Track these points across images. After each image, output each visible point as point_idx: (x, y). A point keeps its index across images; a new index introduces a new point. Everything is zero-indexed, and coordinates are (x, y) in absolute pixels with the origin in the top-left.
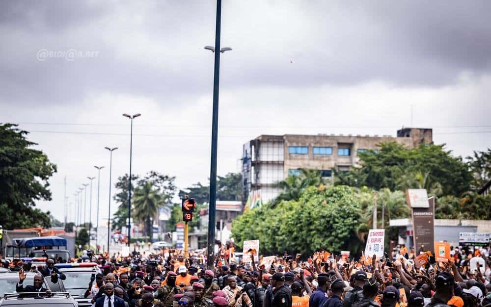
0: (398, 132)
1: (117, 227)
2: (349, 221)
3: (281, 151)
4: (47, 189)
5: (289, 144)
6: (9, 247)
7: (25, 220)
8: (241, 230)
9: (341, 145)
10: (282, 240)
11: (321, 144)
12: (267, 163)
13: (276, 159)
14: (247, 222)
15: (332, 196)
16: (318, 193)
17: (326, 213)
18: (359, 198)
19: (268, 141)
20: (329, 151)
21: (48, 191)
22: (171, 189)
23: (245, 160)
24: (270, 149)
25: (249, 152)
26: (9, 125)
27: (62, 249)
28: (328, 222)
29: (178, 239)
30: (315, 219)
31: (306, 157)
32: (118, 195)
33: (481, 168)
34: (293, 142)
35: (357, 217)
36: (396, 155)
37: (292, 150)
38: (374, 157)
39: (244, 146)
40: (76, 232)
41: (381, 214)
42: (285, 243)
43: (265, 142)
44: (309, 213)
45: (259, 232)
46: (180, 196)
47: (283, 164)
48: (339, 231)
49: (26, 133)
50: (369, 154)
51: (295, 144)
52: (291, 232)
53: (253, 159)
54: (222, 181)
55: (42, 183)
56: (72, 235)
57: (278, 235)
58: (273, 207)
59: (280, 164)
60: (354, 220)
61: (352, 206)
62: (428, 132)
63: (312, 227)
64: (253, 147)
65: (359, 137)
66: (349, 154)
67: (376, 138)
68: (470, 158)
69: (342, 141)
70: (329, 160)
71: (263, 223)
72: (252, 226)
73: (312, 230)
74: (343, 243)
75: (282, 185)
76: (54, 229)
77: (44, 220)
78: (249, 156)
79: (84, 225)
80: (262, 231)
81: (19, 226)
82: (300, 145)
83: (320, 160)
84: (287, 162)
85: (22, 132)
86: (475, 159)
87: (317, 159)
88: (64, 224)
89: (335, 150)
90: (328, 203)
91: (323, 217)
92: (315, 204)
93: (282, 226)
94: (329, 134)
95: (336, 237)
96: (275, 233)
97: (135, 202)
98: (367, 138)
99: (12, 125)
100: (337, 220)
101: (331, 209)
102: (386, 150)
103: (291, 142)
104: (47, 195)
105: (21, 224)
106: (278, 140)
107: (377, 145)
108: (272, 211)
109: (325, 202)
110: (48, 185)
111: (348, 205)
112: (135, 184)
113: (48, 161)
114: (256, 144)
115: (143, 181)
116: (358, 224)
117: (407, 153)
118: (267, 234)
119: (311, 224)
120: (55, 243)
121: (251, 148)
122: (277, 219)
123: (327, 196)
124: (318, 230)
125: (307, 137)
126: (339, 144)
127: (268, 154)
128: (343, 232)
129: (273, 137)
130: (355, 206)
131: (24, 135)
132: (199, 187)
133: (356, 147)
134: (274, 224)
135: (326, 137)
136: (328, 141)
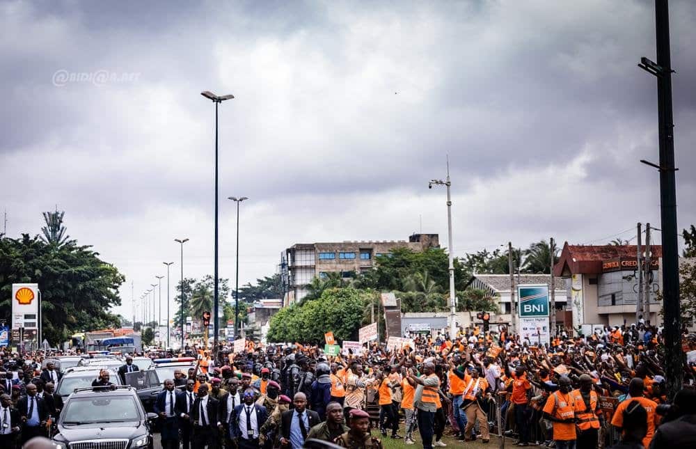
0: (410, 237)
1: (179, 325)
2: (355, 315)
3: (313, 257)
4: (118, 295)
5: (319, 251)
6: (90, 345)
7: (100, 323)
8: (277, 325)
9: (362, 250)
10: (306, 333)
11: (345, 250)
12: (301, 267)
13: (308, 264)
14: (281, 318)
15: (342, 296)
16: (332, 294)
17: (337, 310)
18: (363, 298)
19: (301, 250)
20: (352, 256)
21: (118, 297)
22: (225, 290)
23: (283, 265)
24: (304, 256)
25: (286, 258)
26: (86, 247)
27: (130, 345)
28: (339, 317)
29: (229, 334)
30: (329, 315)
31: (334, 261)
32: (179, 297)
33: (472, 267)
34: (322, 249)
35: (361, 313)
36: (404, 258)
37: (322, 256)
38: (387, 260)
39: (282, 253)
40: (143, 331)
41: (377, 310)
42: (309, 335)
43: (298, 250)
44: (325, 311)
45: (289, 326)
46: (232, 295)
47: (314, 268)
48: (347, 324)
49: (98, 254)
50: (384, 258)
51: (324, 251)
52: (312, 326)
53: (290, 265)
54: (270, 281)
55: (113, 291)
56: (139, 333)
57: (304, 329)
58: (301, 305)
59: (312, 268)
60: (359, 314)
61: (356, 304)
62: (435, 238)
63: (327, 322)
64: (289, 254)
65: (378, 243)
66: (370, 258)
67: (392, 243)
68: (463, 259)
69: (363, 247)
70: (353, 263)
71: (293, 319)
72: (285, 322)
73: (327, 324)
74: (350, 333)
75: (309, 287)
76: (125, 328)
77: (116, 322)
78: (286, 262)
79: (150, 324)
80: (292, 325)
81: (95, 328)
82: (328, 251)
83: (346, 264)
84: (318, 266)
85: (95, 254)
86: (468, 260)
87: (343, 263)
88: (133, 323)
89: (358, 255)
90: (338, 302)
91: (335, 313)
92: (329, 303)
93: (306, 321)
94: (353, 242)
95: (345, 328)
96: (301, 327)
97: (193, 303)
98: (385, 244)
99: (88, 246)
100: (345, 315)
101: (341, 307)
102: (397, 254)
103: (320, 249)
104: (117, 301)
105: (97, 326)
106: (309, 248)
107: (390, 251)
108: (300, 309)
109: (336, 301)
110: (118, 292)
111: (353, 303)
112: (193, 286)
113: (117, 272)
114: (292, 251)
115: (199, 284)
116: (362, 317)
117: (413, 256)
118: (296, 327)
119: (326, 319)
120: (125, 341)
121: (287, 255)
122: (303, 315)
123: (339, 297)
124: (331, 324)
125: (334, 244)
126: (360, 249)
127: (302, 260)
128: (350, 325)
129: (305, 245)
130: (359, 304)
131: (96, 256)
132: (249, 287)
133: (375, 252)
134: (301, 319)
135: (350, 244)
136: (351, 247)
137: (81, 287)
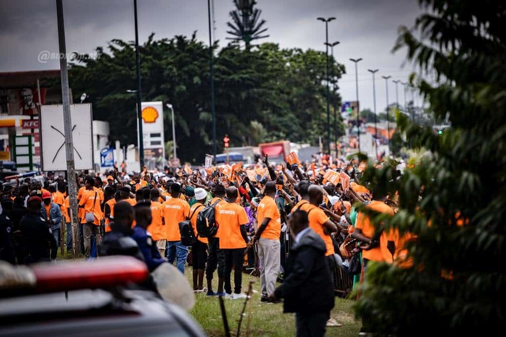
137: (244, 95)
